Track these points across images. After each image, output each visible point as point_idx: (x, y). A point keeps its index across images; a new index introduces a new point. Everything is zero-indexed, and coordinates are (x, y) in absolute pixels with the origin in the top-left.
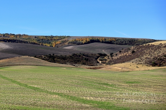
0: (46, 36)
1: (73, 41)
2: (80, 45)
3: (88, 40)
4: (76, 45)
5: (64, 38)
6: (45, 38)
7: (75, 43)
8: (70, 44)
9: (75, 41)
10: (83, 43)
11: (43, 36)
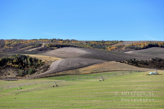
0: (97, 41)
1: (130, 46)
2: (139, 50)
3: (146, 45)
4: (134, 50)
5: (117, 43)
6: (96, 43)
7: (133, 48)
8: (128, 49)
9: (132, 45)
10: (142, 48)
11: (95, 41)
